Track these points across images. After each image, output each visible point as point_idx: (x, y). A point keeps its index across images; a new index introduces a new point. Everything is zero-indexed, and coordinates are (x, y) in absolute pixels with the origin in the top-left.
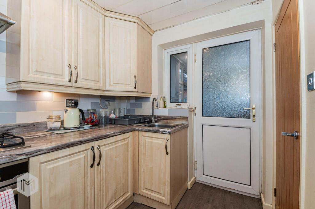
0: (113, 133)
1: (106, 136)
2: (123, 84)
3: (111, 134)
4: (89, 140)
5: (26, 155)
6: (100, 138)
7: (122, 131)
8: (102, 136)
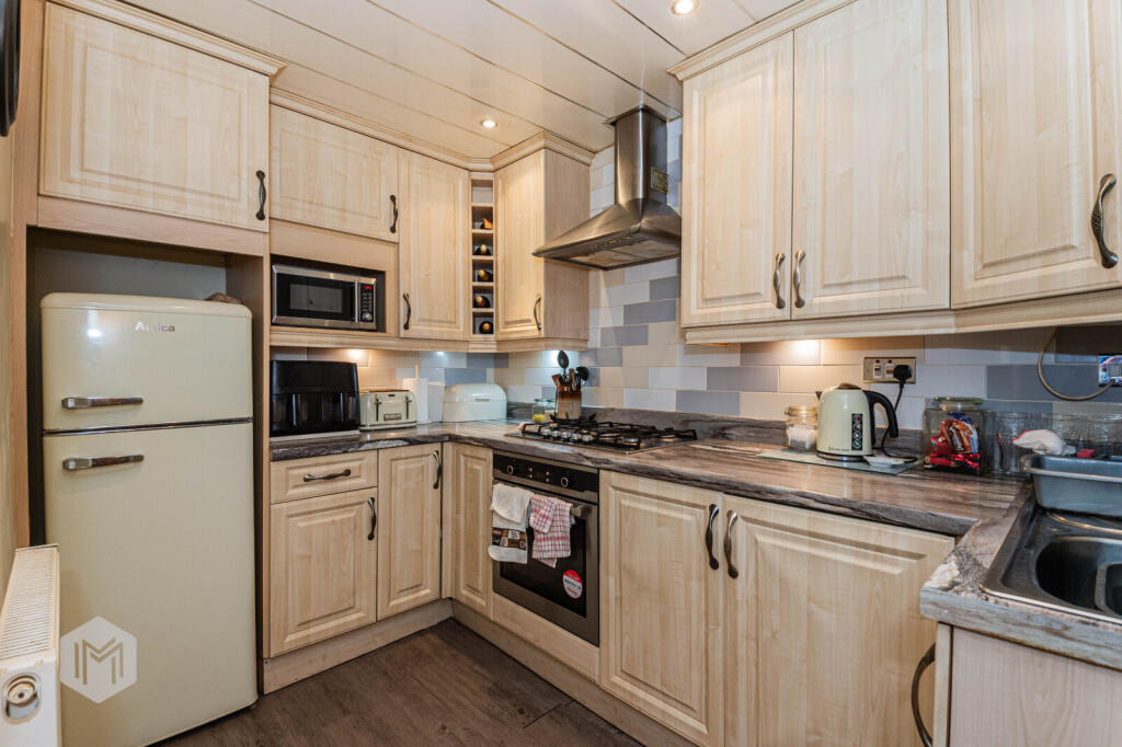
0: (792, 493)
1: (758, 492)
2: (1034, 256)
3: (787, 493)
4: (699, 481)
5: (593, 462)
6: (736, 488)
7: (854, 506)
8: (743, 484)
